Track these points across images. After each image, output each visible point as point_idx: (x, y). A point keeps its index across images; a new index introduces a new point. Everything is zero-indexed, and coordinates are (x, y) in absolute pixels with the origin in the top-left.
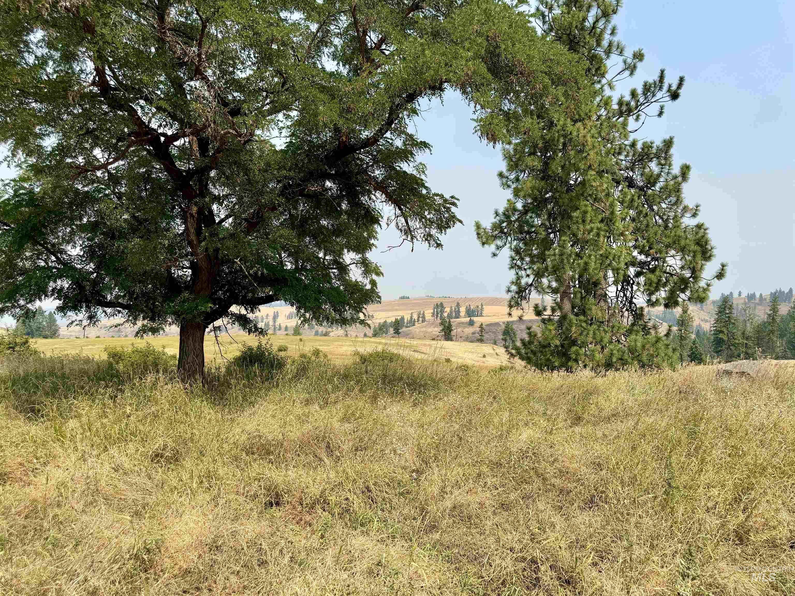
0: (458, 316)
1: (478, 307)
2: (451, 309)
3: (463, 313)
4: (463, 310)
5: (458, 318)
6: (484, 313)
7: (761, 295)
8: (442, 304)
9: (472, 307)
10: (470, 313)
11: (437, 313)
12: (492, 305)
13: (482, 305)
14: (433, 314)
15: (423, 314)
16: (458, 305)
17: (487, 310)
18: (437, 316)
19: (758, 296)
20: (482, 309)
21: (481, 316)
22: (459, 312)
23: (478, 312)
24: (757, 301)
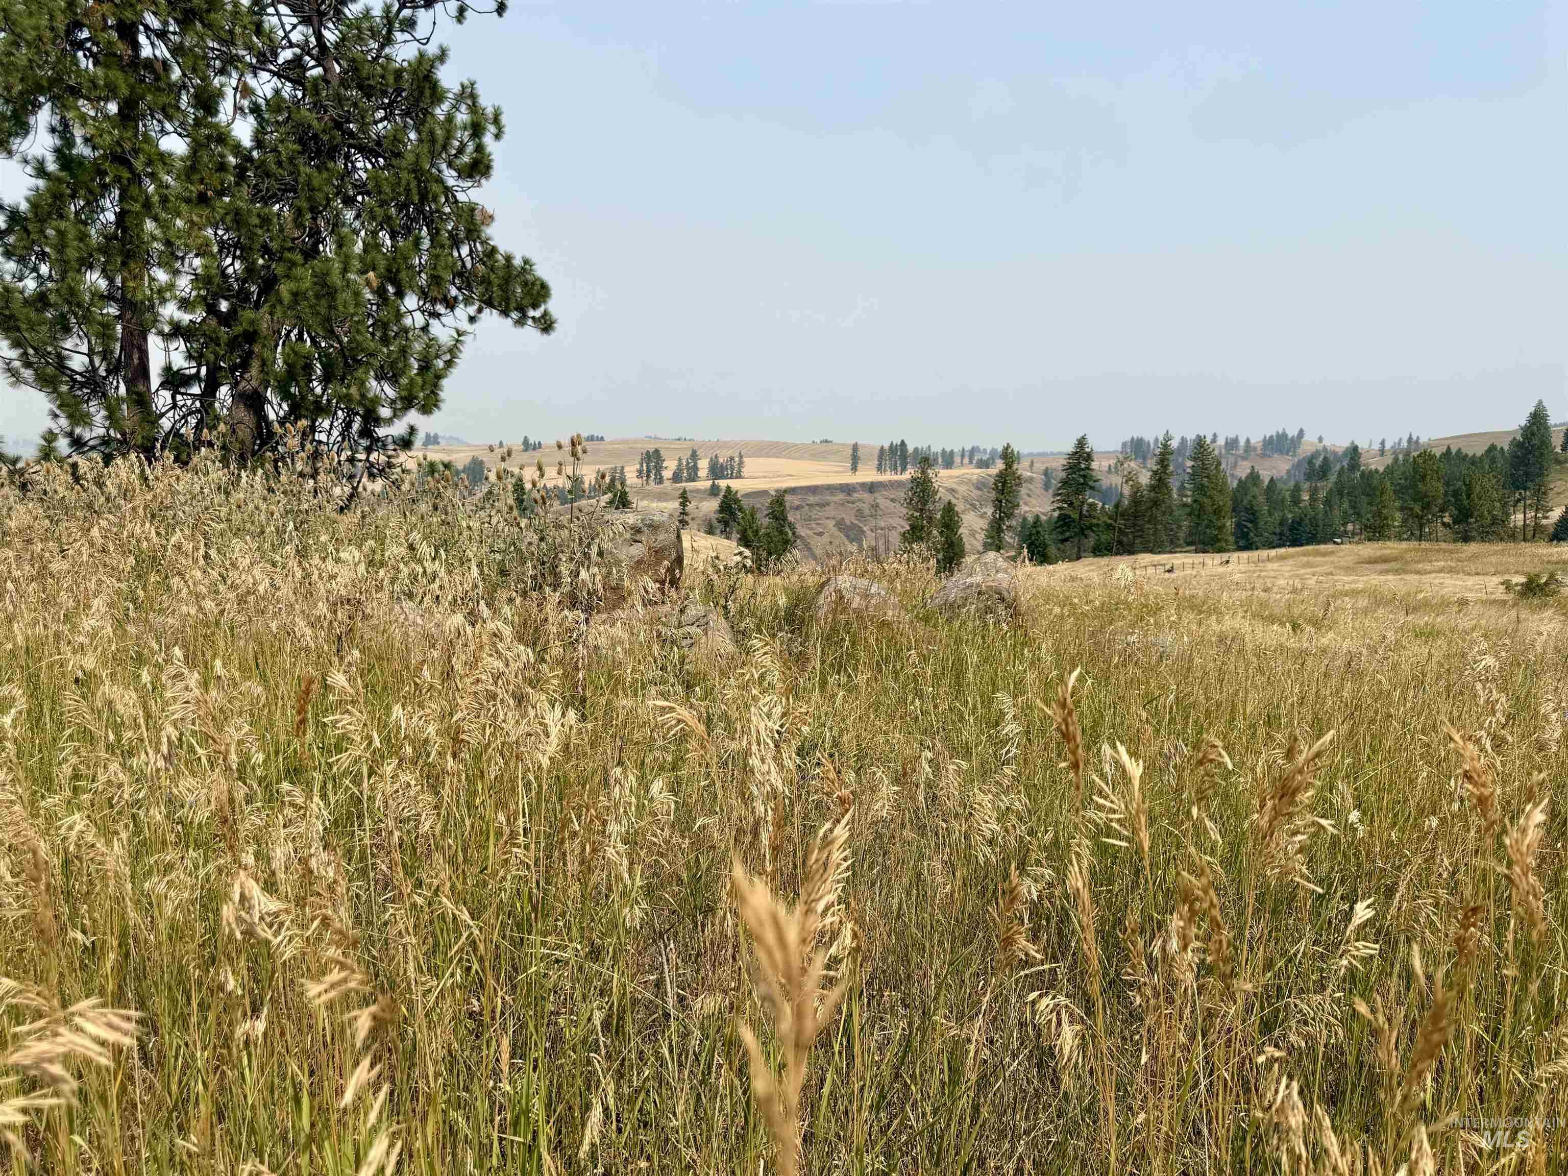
0: (693, 478)
1: (732, 459)
2: (680, 464)
3: (703, 472)
4: (703, 465)
5: (694, 480)
6: (745, 471)
7: (1248, 441)
8: (657, 451)
9: (721, 460)
10: (717, 471)
11: (649, 471)
12: (768, 456)
13: (741, 457)
14: (640, 472)
15: (622, 472)
16: (694, 456)
17: (751, 465)
18: (648, 476)
19: (1242, 442)
20: (741, 463)
21: (739, 477)
22: (695, 468)
23: (732, 469)
24: (1241, 452)
